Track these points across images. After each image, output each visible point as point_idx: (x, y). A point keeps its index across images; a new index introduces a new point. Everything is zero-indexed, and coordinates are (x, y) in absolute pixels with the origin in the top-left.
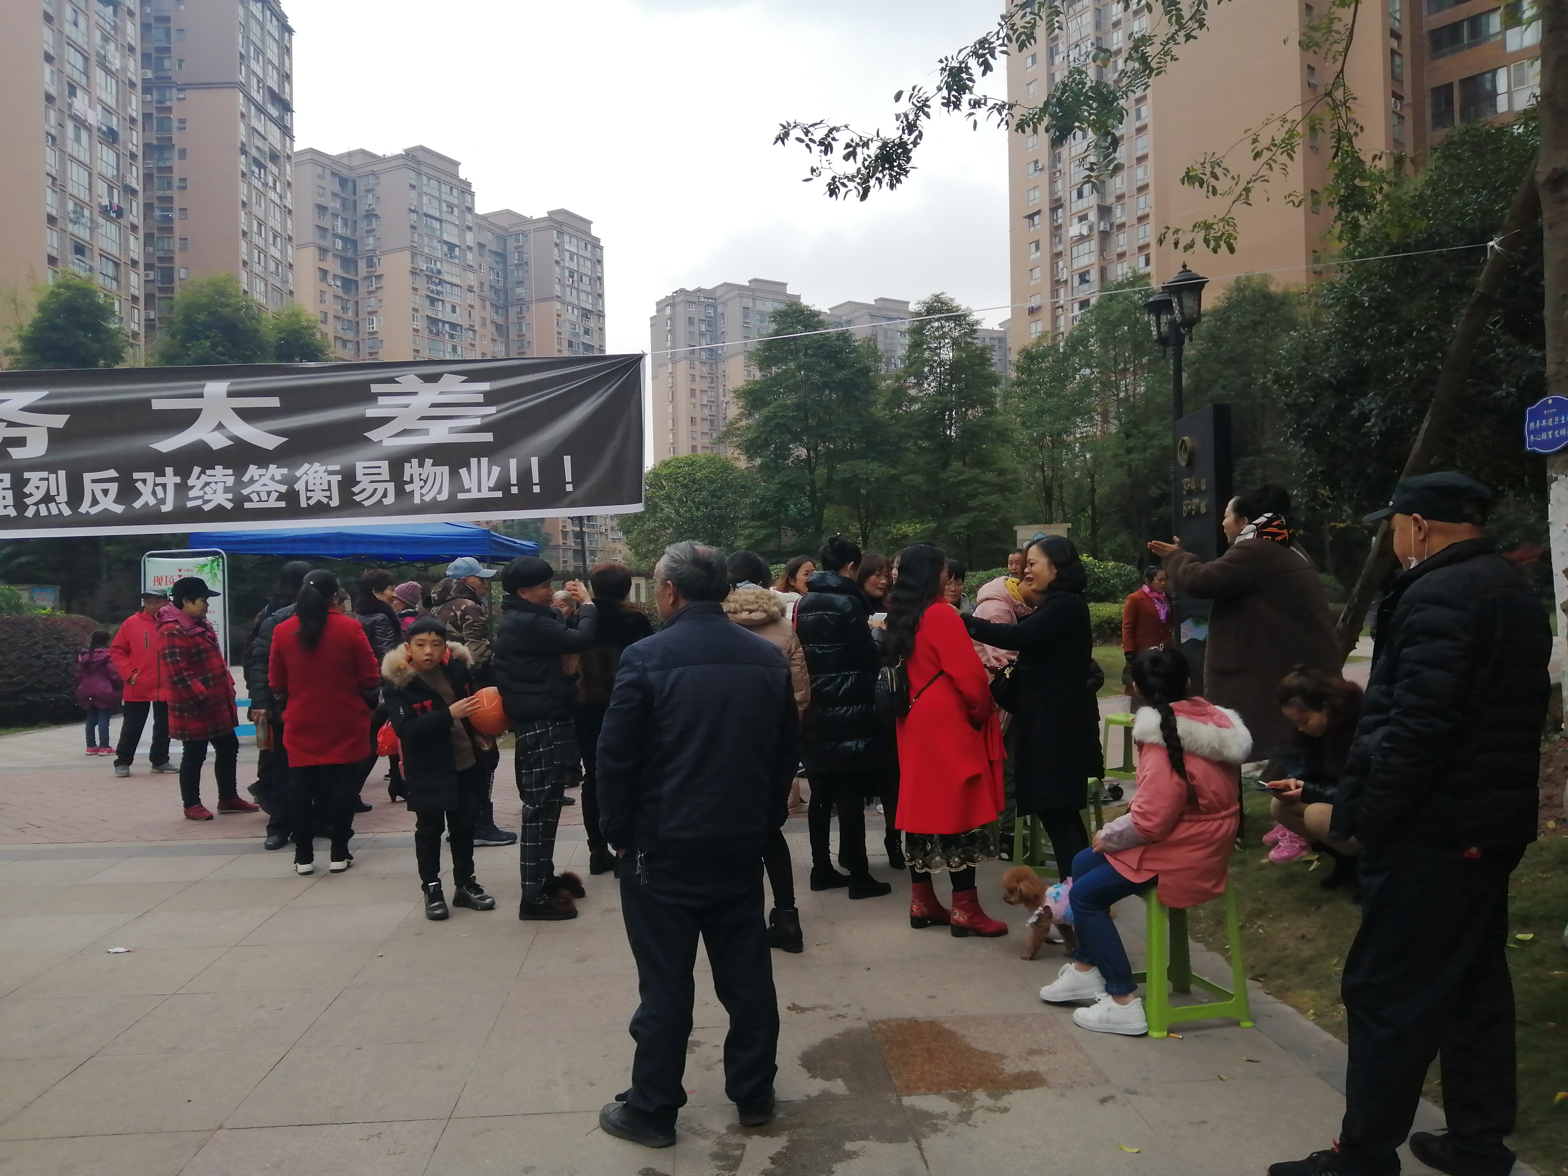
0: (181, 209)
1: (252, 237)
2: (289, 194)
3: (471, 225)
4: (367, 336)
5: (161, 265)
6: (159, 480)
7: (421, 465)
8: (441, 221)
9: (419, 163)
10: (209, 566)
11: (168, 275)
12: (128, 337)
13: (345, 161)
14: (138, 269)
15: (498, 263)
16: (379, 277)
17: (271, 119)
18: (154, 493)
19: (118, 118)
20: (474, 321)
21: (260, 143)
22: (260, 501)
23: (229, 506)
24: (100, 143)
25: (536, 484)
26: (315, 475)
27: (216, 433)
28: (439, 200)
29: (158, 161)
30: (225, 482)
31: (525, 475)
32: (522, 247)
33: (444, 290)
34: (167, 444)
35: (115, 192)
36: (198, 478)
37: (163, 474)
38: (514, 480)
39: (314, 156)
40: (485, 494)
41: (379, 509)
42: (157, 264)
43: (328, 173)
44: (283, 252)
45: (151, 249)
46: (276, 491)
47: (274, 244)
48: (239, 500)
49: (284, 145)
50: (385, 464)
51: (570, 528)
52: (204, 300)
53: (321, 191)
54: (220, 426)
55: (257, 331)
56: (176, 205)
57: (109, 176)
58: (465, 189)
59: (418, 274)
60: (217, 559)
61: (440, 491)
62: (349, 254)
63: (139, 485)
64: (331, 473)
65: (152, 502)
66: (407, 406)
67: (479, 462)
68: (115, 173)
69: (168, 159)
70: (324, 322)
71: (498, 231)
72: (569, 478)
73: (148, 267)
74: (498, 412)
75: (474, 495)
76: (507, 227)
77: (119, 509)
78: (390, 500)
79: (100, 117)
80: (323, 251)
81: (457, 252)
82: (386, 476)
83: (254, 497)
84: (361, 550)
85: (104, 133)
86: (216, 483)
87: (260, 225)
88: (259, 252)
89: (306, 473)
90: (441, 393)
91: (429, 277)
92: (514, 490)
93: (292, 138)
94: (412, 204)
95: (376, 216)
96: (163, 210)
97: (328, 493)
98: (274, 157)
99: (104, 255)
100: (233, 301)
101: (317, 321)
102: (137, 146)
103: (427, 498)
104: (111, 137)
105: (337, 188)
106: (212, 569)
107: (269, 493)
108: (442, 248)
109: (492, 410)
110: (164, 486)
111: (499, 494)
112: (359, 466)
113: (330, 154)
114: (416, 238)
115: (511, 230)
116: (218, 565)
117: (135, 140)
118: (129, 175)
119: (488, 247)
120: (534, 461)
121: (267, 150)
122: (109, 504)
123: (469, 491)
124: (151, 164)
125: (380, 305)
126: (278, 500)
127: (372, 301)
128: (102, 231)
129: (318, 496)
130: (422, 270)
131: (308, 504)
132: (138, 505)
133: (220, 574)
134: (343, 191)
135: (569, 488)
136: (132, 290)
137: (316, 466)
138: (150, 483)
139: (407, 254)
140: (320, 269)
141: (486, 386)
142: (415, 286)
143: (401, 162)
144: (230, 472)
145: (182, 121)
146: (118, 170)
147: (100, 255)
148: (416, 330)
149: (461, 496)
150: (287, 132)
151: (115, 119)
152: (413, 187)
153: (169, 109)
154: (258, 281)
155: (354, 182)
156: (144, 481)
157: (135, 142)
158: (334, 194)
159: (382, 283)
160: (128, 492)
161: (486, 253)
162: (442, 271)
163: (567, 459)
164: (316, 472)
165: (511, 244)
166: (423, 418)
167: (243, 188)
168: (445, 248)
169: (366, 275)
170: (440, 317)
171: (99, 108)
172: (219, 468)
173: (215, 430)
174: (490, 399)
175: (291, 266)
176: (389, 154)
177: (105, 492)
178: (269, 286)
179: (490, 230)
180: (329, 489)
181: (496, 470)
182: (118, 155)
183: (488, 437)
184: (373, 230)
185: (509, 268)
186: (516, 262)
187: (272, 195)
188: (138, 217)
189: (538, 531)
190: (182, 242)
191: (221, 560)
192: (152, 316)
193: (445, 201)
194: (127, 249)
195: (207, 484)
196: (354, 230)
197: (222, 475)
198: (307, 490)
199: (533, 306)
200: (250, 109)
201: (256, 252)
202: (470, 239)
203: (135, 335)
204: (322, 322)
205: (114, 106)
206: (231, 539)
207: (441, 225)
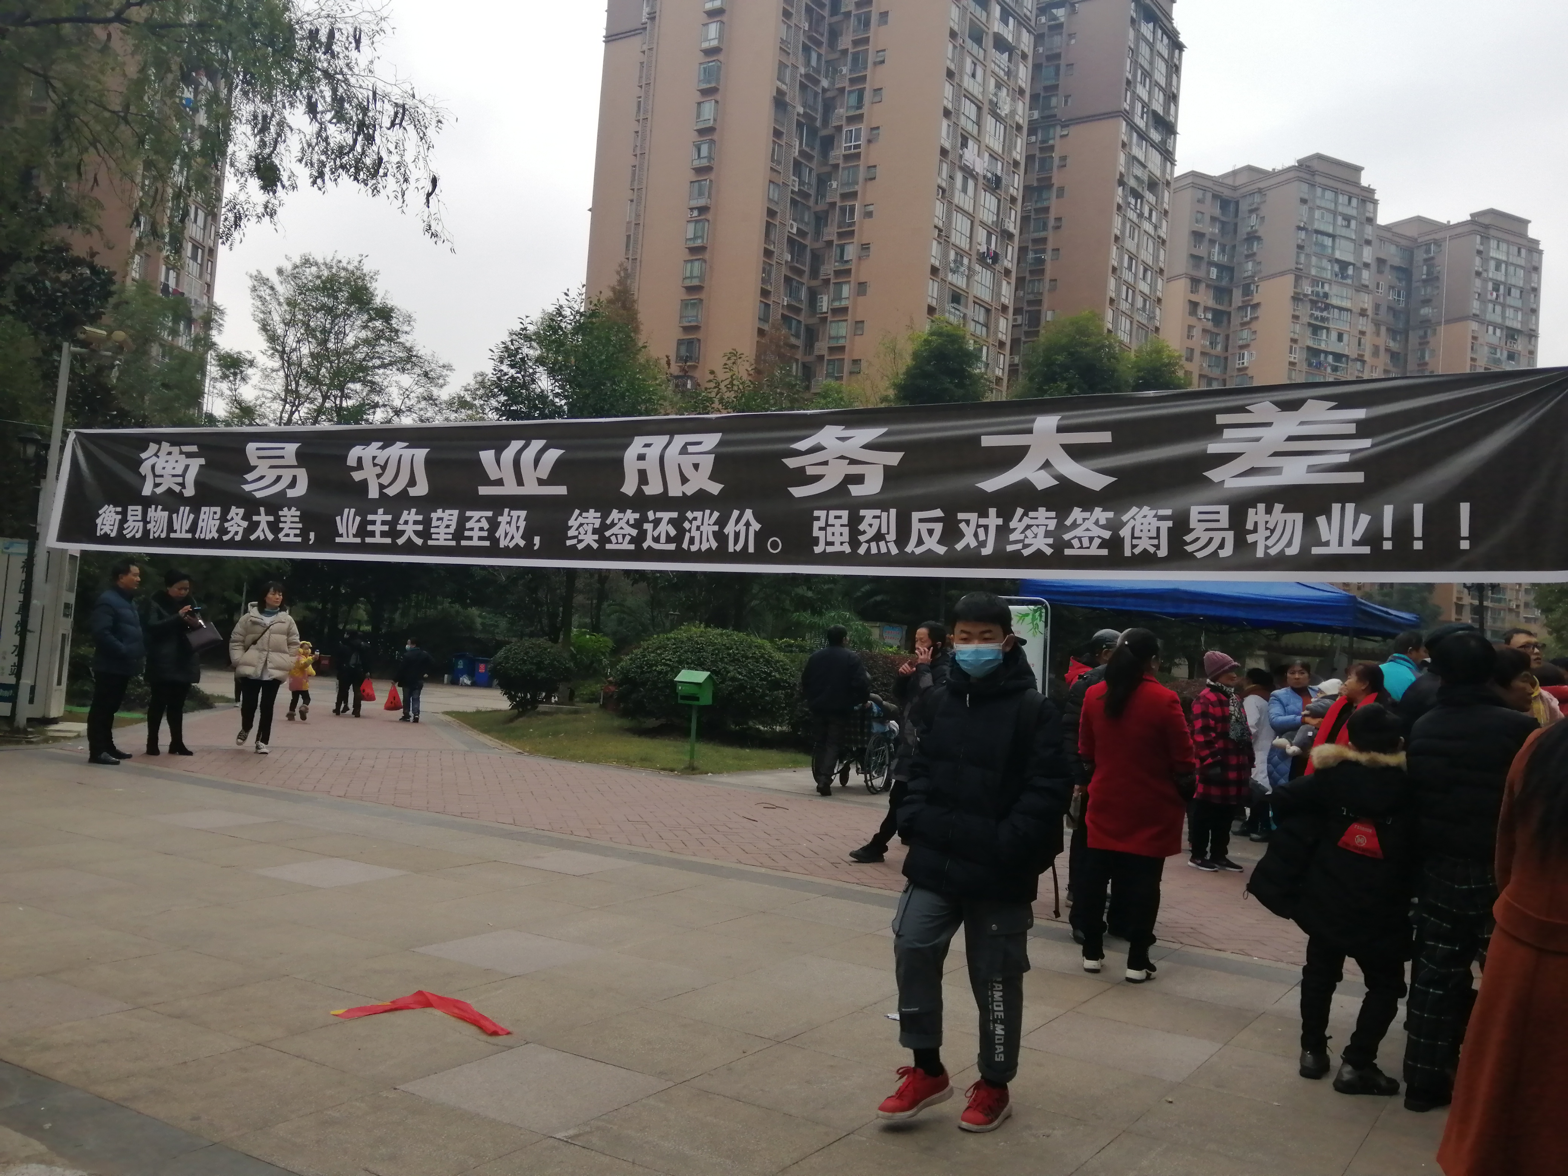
0: (1053, 250)
1: (1121, 273)
2: (1164, 223)
3: (1370, 238)
4: (1235, 373)
5: (1029, 309)
6: (983, 521)
7: (1269, 511)
8: (1333, 236)
9: (1313, 173)
10: (1030, 616)
11: (1035, 319)
12: (990, 382)
13: (1229, 181)
14: (1008, 314)
15: (1400, 280)
16: (1256, 306)
17: (1153, 145)
18: (976, 535)
19: (1003, 164)
20: (1364, 350)
21: (1138, 171)
22: (1082, 547)
23: (1049, 551)
24: (985, 191)
25: (1418, 539)
26: (1144, 520)
27: (1042, 471)
28: (1335, 213)
29: (1036, 202)
30: (1047, 526)
31: (1403, 525)
32: (1433, 258)
33: (1330, 316)
34: (992, 484)
35: (994, 237)
36: (1020, 520)
37: (986, 515)
38: (1387, 532)
39: (1196, 179)
40: (1348, 549)
41: (1213, 562)
42: (1026, 308)
43: (1209, 196)
44: (1153, 286)
45: (1021, 293)
46: (1099, 537)
47: (1144, 278)
48: (1060, 546)
49: (1164, 171)
50: (1224, 509)
51: (1468, 600)
52: (1064, 341)
53: (1199, 216)
54: (1047, 465)
55: (1114, 371)
56: (1050, 246)
57: (990, 222)
58: (1367, 197)
59: (1301, 300)
60: (1040, 609)
61: (1289, 544)
62: (1224, 283)
63: (963, 526)
64: (1161, 518)
65: (973, 544)
66: (1257, 440)
67: (1343, 509)
68: (995, 219)
69: (1046, 199)
70: (1190, 359)
71: (1404, 242)
72: (1465, 531)
73: (1017, 311)
74: (1373, 446)
75: (1333, 549)
76: (1416, 236)
77: (941, 550)
78: (1227, 552)
79: (986, 164)
80: (1195, 282)
81: (1350, 271)
82: (1225, 522)
83: (1076, 543)
84: (1198, 610)
85: (989, 180)
86: (1038, 526)
87: (1131, 259)
88: (1128, 288)
89: (1133, 518)
90: (1302, 423)
91: (1314, 303)
92: (1387, 545)
93: (1173, 164)
94: (1301, 221)
95: (1259, 239)
96: (1036, 252)
97: (1155, 542)
98: (1153, 185)
99: (978, 302)
100: (1093, 340)
101: (1180, 357)
102: (1017, 190)
103: (1273, 552)
104: (994, 184)
105: (1217, 212)
106: (1034, 619)
107: (1091, 539)
108: (1332, 267)
109: (1366, 443)
110: (986, 528)
111: (1366, 550)
112: (1194, 511)
113: (1213, 175)
114: (1302, 258)
115: (1419, 240)
116: (1041, 616)
117: (1015, 184)
118: (1007, 220)
119: (1389, 263)
120: (1418, 510)
121: (1146, 178)
122: (932, 544)
123: (1327, 544)
124: (1030, 206)
125: (1253, 337)
126: (1100, 547)
127: (1245, 334)
128: (977, 278)
129: (1145, 544)
130: (1306, 295)
131: (1132, 553)
132: (959, 546)
133: (1042, 625)
134: (1223, 214)
135: (1465, 545)
136: (1000, 335)
137: (1146, 509)
138: (973, 524)
139: (1291, 278)
140: (1190, 301)
141: (1360, 414)
142: (1297, 313)
143: (1292, 175)
144: (1053, 514)
145: (1063, 158)
146: (998, 215)
147: (975, 302)
148: (1292, 364)
149: (1316, 551)
150: (1168, 156)
151: (1000, 164)
152: (1304, 201)
153: (1052, 148)
154: (1124, 319)
155: (1237, 203)
156: (968, 522)
157: (1016, 186)
158: (1213, 219)
159: (1259, 312)
160: (951, 533)
161: (1387, 269)
162: (1331, 293)
163: (1465, 509)
164: (1145, 516)
165: (1420, 256)
166: (1276, 454)
167: (1117, 221)
168: (1336, 268)
169: (1240, 304)
170: (1323, 346)
171: (986, 155)
172: (1042, 510)
173: (1041, 468)
174: (1364, 429)
175: (1159, 300)
176: (1279, 167)
177: (931, 532)
178: (1135, 323)
179: (1392, 242)
180: (1158, 537)
181: (1365, 520)
182: (999, 201)
183: (1358, 477)
184: (1254, 254)
185: (1415, 285)
186: (1424, 277)
187: (1147, 227)
188: (1012, 261)
189: (1423, 601)
190: (1052, 283)
191: (1044, 611)
192: (1017, 360)
193: (1341, 214)
194: (999, 294)
195: (1029, 527)
196: (1232, 256)
197: (1044, 517)
198: (1133, 537)
199: (1442, 329)
200: (1131, 137)
201: (1124, 288)
202: (1368, 254)
203: (999, 380)
204: (1187, 359)
205: (1000, 152)
206: (1053, 589)
207: (1334, 241)
